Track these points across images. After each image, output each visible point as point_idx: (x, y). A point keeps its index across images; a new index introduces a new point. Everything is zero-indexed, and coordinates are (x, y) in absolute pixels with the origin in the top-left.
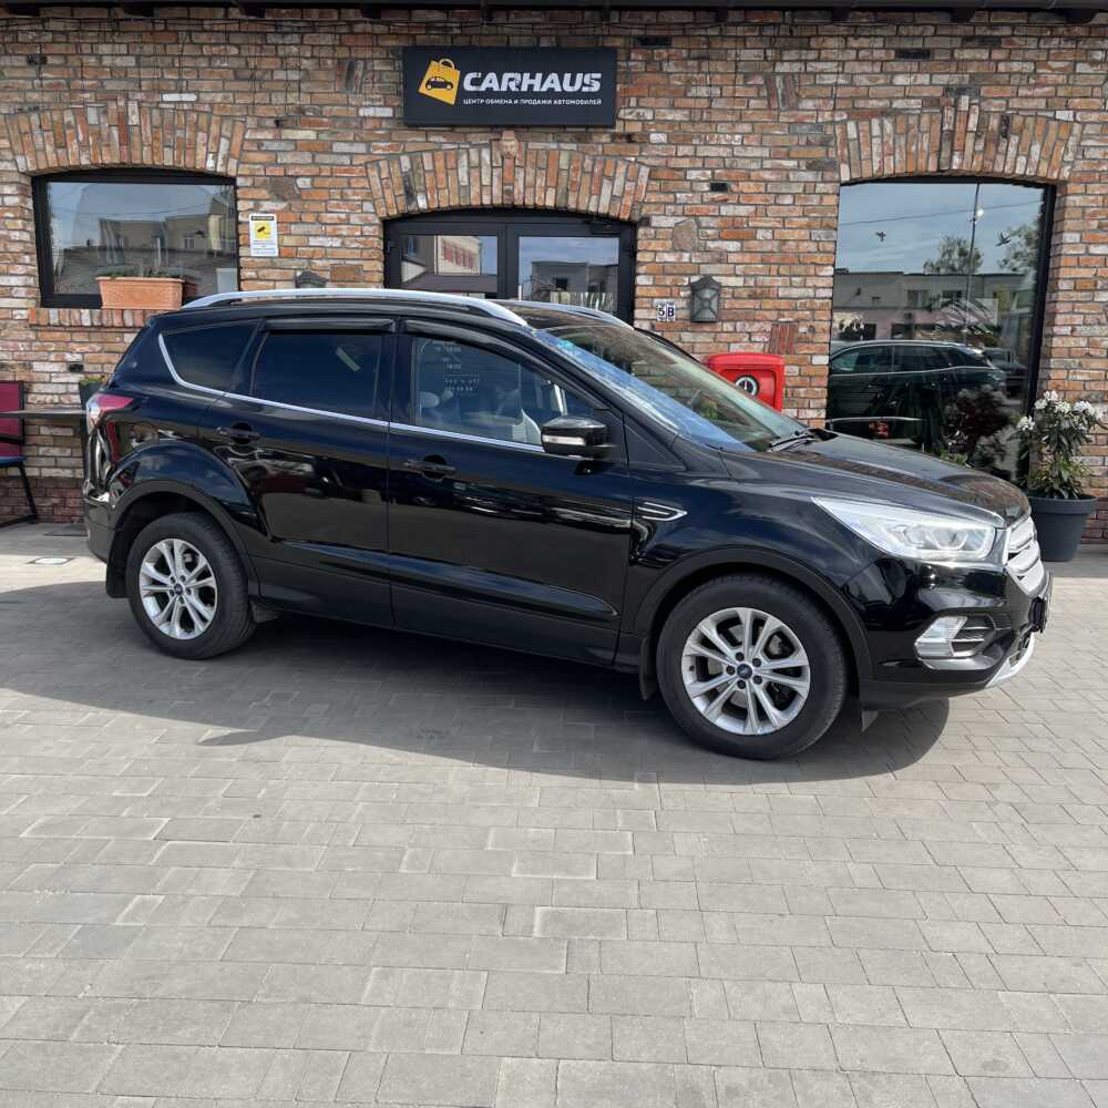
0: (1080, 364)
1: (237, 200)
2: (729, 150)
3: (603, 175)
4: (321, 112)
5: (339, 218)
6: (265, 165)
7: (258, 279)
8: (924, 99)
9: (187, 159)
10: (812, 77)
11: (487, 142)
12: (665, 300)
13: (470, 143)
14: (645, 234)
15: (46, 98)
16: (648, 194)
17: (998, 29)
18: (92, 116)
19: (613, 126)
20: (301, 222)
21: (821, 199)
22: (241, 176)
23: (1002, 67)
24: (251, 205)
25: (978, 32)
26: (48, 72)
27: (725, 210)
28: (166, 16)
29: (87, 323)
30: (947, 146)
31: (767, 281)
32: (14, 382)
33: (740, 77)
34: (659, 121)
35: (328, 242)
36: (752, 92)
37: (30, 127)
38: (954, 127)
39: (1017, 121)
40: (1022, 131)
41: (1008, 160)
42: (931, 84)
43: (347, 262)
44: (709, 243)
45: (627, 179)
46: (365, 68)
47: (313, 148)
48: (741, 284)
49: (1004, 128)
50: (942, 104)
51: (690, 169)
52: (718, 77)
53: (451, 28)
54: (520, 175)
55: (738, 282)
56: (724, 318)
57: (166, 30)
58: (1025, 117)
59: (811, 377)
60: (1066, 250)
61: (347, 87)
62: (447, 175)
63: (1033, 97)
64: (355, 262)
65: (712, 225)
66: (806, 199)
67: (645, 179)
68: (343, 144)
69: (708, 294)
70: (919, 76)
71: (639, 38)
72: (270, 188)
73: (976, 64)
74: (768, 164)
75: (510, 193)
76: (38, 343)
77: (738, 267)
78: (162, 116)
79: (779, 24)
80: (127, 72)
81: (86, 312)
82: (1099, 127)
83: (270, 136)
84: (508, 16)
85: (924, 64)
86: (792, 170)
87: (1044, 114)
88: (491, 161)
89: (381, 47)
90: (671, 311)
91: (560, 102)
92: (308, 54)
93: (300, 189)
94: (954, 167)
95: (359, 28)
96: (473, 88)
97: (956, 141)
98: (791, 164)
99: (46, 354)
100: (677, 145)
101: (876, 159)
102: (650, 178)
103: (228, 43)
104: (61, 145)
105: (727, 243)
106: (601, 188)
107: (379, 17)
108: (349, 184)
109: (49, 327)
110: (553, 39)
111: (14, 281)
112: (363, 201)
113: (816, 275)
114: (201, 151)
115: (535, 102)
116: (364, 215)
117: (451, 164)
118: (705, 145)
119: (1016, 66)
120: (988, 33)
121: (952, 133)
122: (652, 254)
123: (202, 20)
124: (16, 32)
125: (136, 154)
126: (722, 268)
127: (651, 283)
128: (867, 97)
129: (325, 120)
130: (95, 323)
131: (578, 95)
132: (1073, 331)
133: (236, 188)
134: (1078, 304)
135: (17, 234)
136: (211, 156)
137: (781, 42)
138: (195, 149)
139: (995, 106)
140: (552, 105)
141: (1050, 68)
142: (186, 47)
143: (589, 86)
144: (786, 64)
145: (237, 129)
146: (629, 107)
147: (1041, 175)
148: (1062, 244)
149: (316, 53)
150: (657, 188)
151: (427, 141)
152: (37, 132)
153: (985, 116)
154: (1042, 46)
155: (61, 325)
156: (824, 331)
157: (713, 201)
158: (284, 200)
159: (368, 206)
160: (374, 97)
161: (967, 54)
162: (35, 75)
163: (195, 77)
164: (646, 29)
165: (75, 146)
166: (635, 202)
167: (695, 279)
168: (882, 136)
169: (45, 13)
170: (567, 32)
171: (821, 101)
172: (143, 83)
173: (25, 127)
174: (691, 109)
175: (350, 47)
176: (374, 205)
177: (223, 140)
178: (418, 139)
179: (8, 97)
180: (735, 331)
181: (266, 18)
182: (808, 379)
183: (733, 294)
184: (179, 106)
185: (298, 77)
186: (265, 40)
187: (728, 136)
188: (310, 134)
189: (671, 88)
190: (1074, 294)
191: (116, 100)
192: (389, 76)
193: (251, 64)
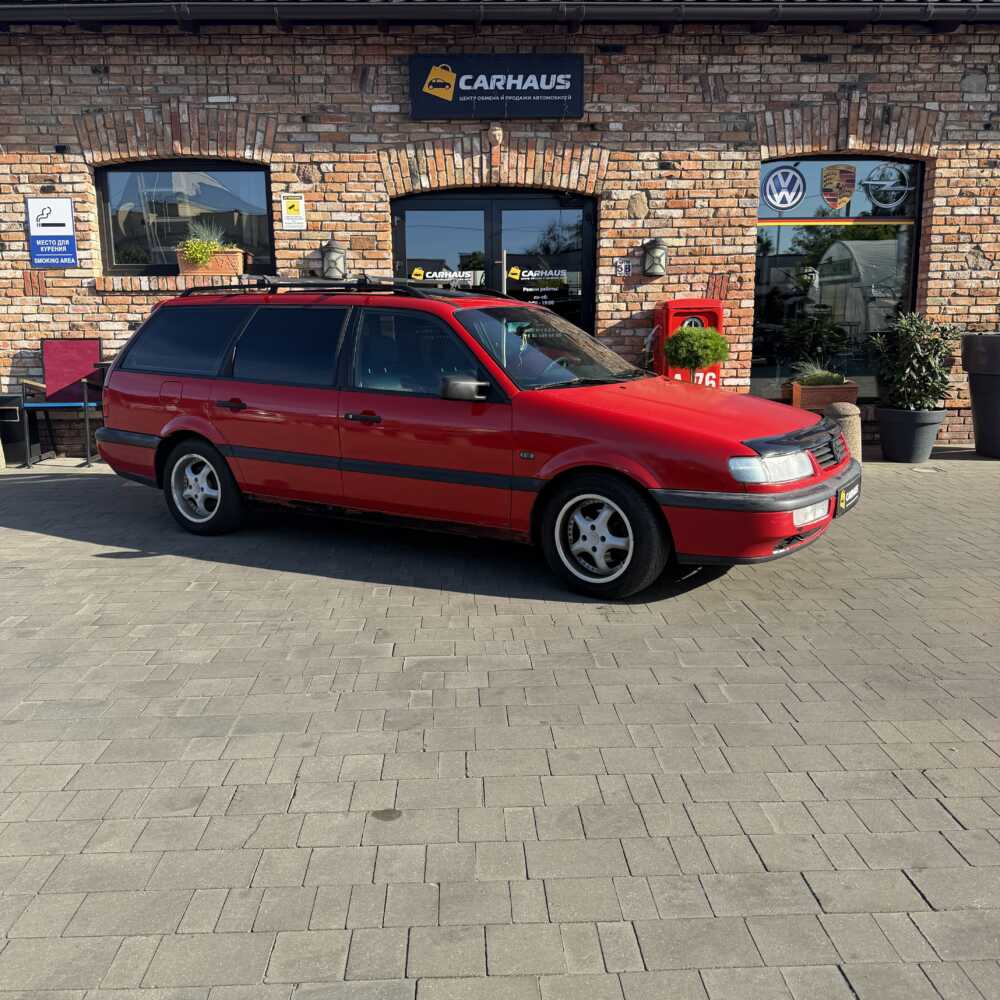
0: (949, 300)
1: (268, 182)
2: (672, 136)
3: (572, 158)
4: (340, 109)
5: (356, 197)
6: (294, 153)
7: (290, 249)
8: (824, 93)
9: (229, 151)
10: (736, 77)
11: (477, 131)
12: (623, 259)
13: (464, 133)
14: (606, 205)
16: (609, 173)
17: (880, 39)
18: (149, 116)
19: (580, 118)
20: (325, 201)
21: (747, 174)
22: (274, 162)
23: (883, 68)
24: (283, 186)
25: (865, 41)
26: (110, 80)
27: (670, 184)
28: (210, 33)
29: (145, 287)
30: (843, 132)
31: (704, 241)
33: (681, 77)
34: (616, 113)
35: (347, 217)
36: (690, 89)
37: (96, 125)
38: (849, 114)
39: (896, 110)
40: (899, 120)
41: (891, 141)
42: (829, 82)
43: (364, 233)
44: (658, 211)
45: (591, 161)
46: (377, 72)
47: (335, 139)
48: (684, 244)
49: (886, 116)
50: (839, 97)
51: (642, 151)
52: (663, 77)
53: (446, 40)
54: (506, 158)
55: (681, 242)
56: (671, 272)
57: (210, 44)
58: (902, 107)
59: (739, 318)
60: (936, 211)
61: (361, 88)
62: (445, 160)
63: (906, 92)
64: (374, 233)
65: (660, 197)
66: (735, 174)
67: (606, 160)
68: (358, 135)
69: (659, 253)
70: (820, 75)
71: (599, 46)
72: (298, 172)
73: (862, 66)
74: (704, 146)
75: (497, 174)
76: (103, 307)
77: (684, 230)
78: (207, 114)
79: (710, 35)
80: (177, 80)
81: (144, 279)
82: (958, 115)
83: (298, 130)
84: (493, 29)
85: (823, 67)
86: (723, 151)
87: (917, 105)
88: (482, 147)
89: (390, 56)
90: (628, 268)
91: (538, 98)
92: (329, 62)
93: (323, 173)
94: (850, 147)
95: (370, 41)
96: (469, 88)
97: (851, 128)
98: (723, 146)
99: (109, 315)
100: (630, 132)
101: (789, 142)
102: (609, 160)
103: (263, 54)
104: (122, 140)
105: (673, 211)
106: (571, 165)
107: (388, 31)
108: (364, 168)
109: (113, 292)
110: (530, 48)
111: (80, 254)
112: (376, 182)
113: (743, 235)
114: (241, 142)
115: (517, 98)
116: (377, 194)
117: (448, 151)
118: (655, 131)
119: (894, 68)
120: (875, 41)
121: (847, 120)
122: (613, 222)
123: (240, 35)
124: (82, 46)
125: (186, 146)
126: (671, 230)
127: (612, 245)
128: (781, 93)
129: (344, 116)
130: (153, 288)
131: (553, 92)
132: (942, 275)
133: (270, 173)
134: (945, 255)
135: (85, 215)
136: (249, 146)
137: (715, 49)
138: (235, 139)
139: (879, 99)
140: (532, 101)
141: (920, 69)
142: (231, 58)
143: (559, 84)
144: (716, 67)
145: (270, 123)
146: (592, 102)
147: (914, 152)
148: (932, 207)
149: (336, 61)
150: (616, 167)
151: (428, 132)
152: (102, 129)
153: (871, 107)
154: (913, 51)
155: (124, 291)
156: (750, 280)
158: (309, 182)
159: (380, 186)
160: (383, 96)
161: (858, 58)
162: (98, 82)
163: (235, 82)
164: (604, 39)
165: (134, 142)
166: (598, 179)
167: (647, 241)
168: (793, 123)
169: (107, 30)
170: (541, 42)
171: (742, 97)
172: (191, 88)
173: (91, 126)
174: (641, 103)
175: (363, 56)
176: (385, 185)
177: (258, 133)
178: (423, 130)
179: (76, 101)
180: (679, 282)
181: (294, 32)
182: (737, 320)
183: (677, 253)
184: (222, 107)
185: (322, 81)
186: (294, 51)
187: (671, 125)
188: (331, 128)
189: (625, 87)
190: (944, 246)
191: (169, 102)
192: (395, 79)
193: (281, 72)
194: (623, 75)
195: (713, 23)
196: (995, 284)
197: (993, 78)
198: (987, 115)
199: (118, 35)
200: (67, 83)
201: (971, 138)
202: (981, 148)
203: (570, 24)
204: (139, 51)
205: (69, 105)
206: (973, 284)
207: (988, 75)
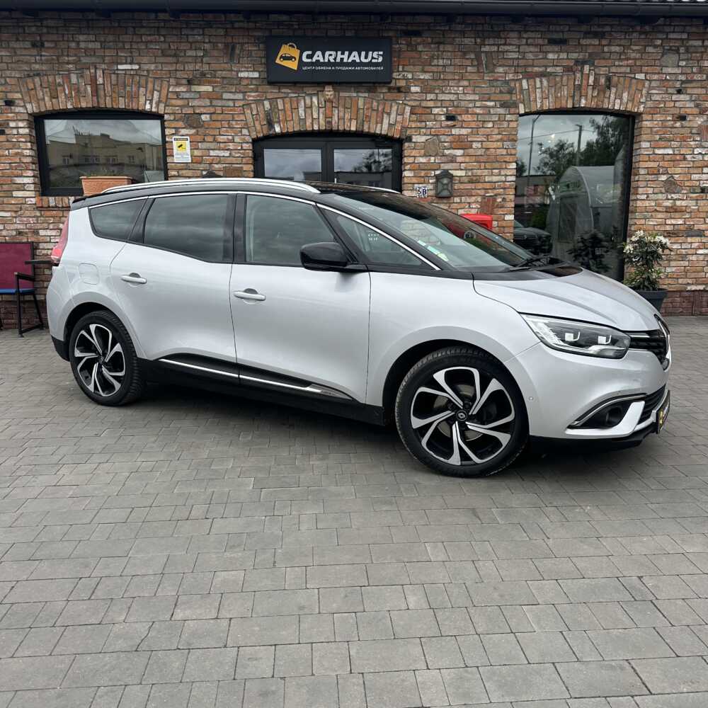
0: (652, 215)
1: (165, 128)
2: (456, 96)
3: (383, 111)
4: (215, 75)
5: (227, 139)
6: (182, 107)
7: (179, 176)
8: (564, 66)
9: (134, 104)
10: (501, 54)
11: (315, 92)
12: (421, 185)
13: (305, 93)
14: (409, 147)
15: (44, 68)
16: (410, 123)
17: (602, 28)
18: (74, 79)
19: (390, 83)
20: (204, 141)
21: (509, 124)
22: (166, 114)
23: (606, 49)
24: (173, 131)
25: (592, 30)
26: (45, 52)
27: (454, 131)
28: (119, 18)
30: (577, 94)
31: (479, 172)
32: (28, 243)
33: (462, 54)
34: (416, 80)
35: (221, 153)
36: (468, 62)
37: (35, 85)
38: (581, 82)
39: (615, 79)
40: (616, 86)
41: (611, 101)
42: (567, 59)
43: (233, 165)
44: (445, 151)
45: (397, 114)
46: (242, 49)
47: (210, 97)
48: (464, 175)
49: (608, 83)
50: (574, 69)
51: (433, 107)
52: (449, 54)
53: (292, 25)
54: (336, 112)
55: (462, 173)
56: (455, 195)
57: (119, 26)
58: (619, 77)
59: (504, 227)
60: (642, 152)
61: (231, 59)
62: (292, 113)
63: (622, 66)
64: (238, 166)
65: (447, 140)
66: (500, 124)
67: (409, 114)
68: (229, 94)
69: (445, 181)
70: (561, 53)
71: (403, 31)
72: (185, 121)
73: (591, 47)
74: (478, 104)
75: (330, 123)
76: (42, 218)
77: (462, 164)
78: (117, 77)
79: (483, 24)
80: (95, 52)
82: (658, 83)
83: (185, 90)
84: (326, 18)
85: (563, 47)
86: (493, 107)
87: (630, 75)
88: (318, 104)
89: (251, 36)
90: (424, 192)
91: (359, 68)
92: (207, 41)
93: (204, 121)
94: (582, 106)
95: (236, 25)
96: (309, 60)
97: (583, 91)
98: (492, 104)
99: (46, 225)
100: (426, 93)
101: (539, 101)
102: (412, 113)
103: (158, 34)
104: (54, 96)
105: (456, 151)
106: (383, 116)
107: (250, 19)
108: (233, 118)
109: (49, 208)
110: (353, 31)
111: (26, 180)
112: (241, 128)
113: (506, 168)
114: (142, 99)
115: (344, 68)
116: (243, 137)
117: (294, 106)
118: (443, 93)
119: (614, 49)
120: (600, 30)
121: (580, 86)
122: (413, 158)
123: (142, 20)
124: (23, 27)
125: (102, 101)
126: (454, 164)
127: (412, 175)
128: (533, 66)
129: (219, 80)
131: (370, 64)
132: (648, 197)
133: (165, 121)
134: (649, 182)
135: (28, 151)
136: (148, 102)
137: (486, 34)
138: (138, 97)
139: (603, 71)
140: (355, 70)
141: (632, 49)
142: (135, 37)
143: (375, 58)
144: (487, 46)
145: (164, 86)
146: (399, 71)
147: (628, 109)
148: (640, 148)
149: (211, 40)
150: (415, 119)
151: (279, 92)
152: (38, 88)
153: (597, 77)
154: (627, 37)
155: (56, 207)
156: (511, 200)
157: (448, 127)
158: (194, 128)
159: (245, 131)
160: (246, 65)
161: (588, 41)
162: (36, 53)
163: (138, 54)
164: (407, 26)
165: (63, 97)
166: (402, 127)
167: (438, 172)
168: (541, 88)
169: (42, 15)
170: (361, 27)
171: (507, 68)
172: (105, 58)
173: (31, 86)
174: (433, 72)
175: (232, 37)
176: (249, 132)
177: (155, 92)
178: (274, 91)
179: (20, 67)
180: (461, 202)
181: (181, 19)
182: (502, 229)
183: (460, 180)
184: (128, 72)
185: (202, 54)
186: (181, 32)
187: (456, 88)
188: (210, 89)
189: (423, 61)
190: (647, 176)
191: (89, 69)
192: (256, 54)
193: (172, 47)
194: (422, 51)
195: (484, 15)
196: (684, 203)
197: (682, 56)
198: (678, 83)
199: (51, 19)
200: (13, 54)
201: (667, 99)
202: (674, 106)
203: (383, 15)
204: (66, 30)
205: (14, 70)
206: (668, 203)
207: (679, 54)
